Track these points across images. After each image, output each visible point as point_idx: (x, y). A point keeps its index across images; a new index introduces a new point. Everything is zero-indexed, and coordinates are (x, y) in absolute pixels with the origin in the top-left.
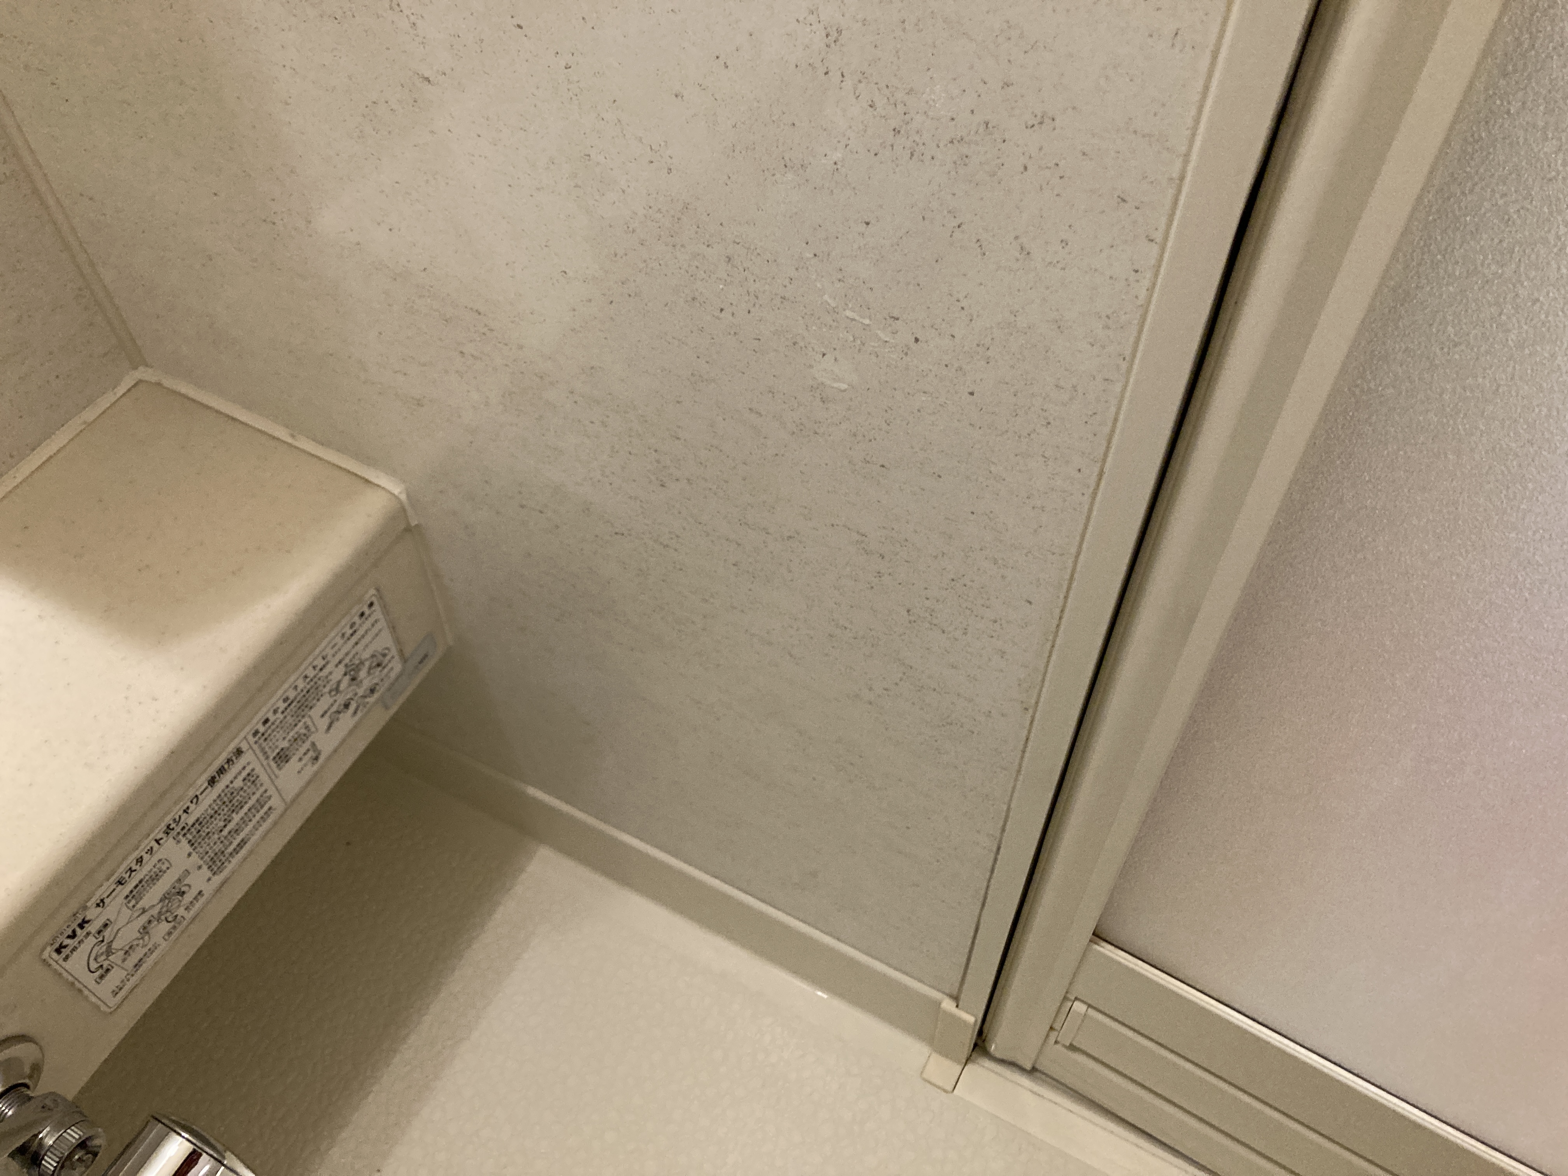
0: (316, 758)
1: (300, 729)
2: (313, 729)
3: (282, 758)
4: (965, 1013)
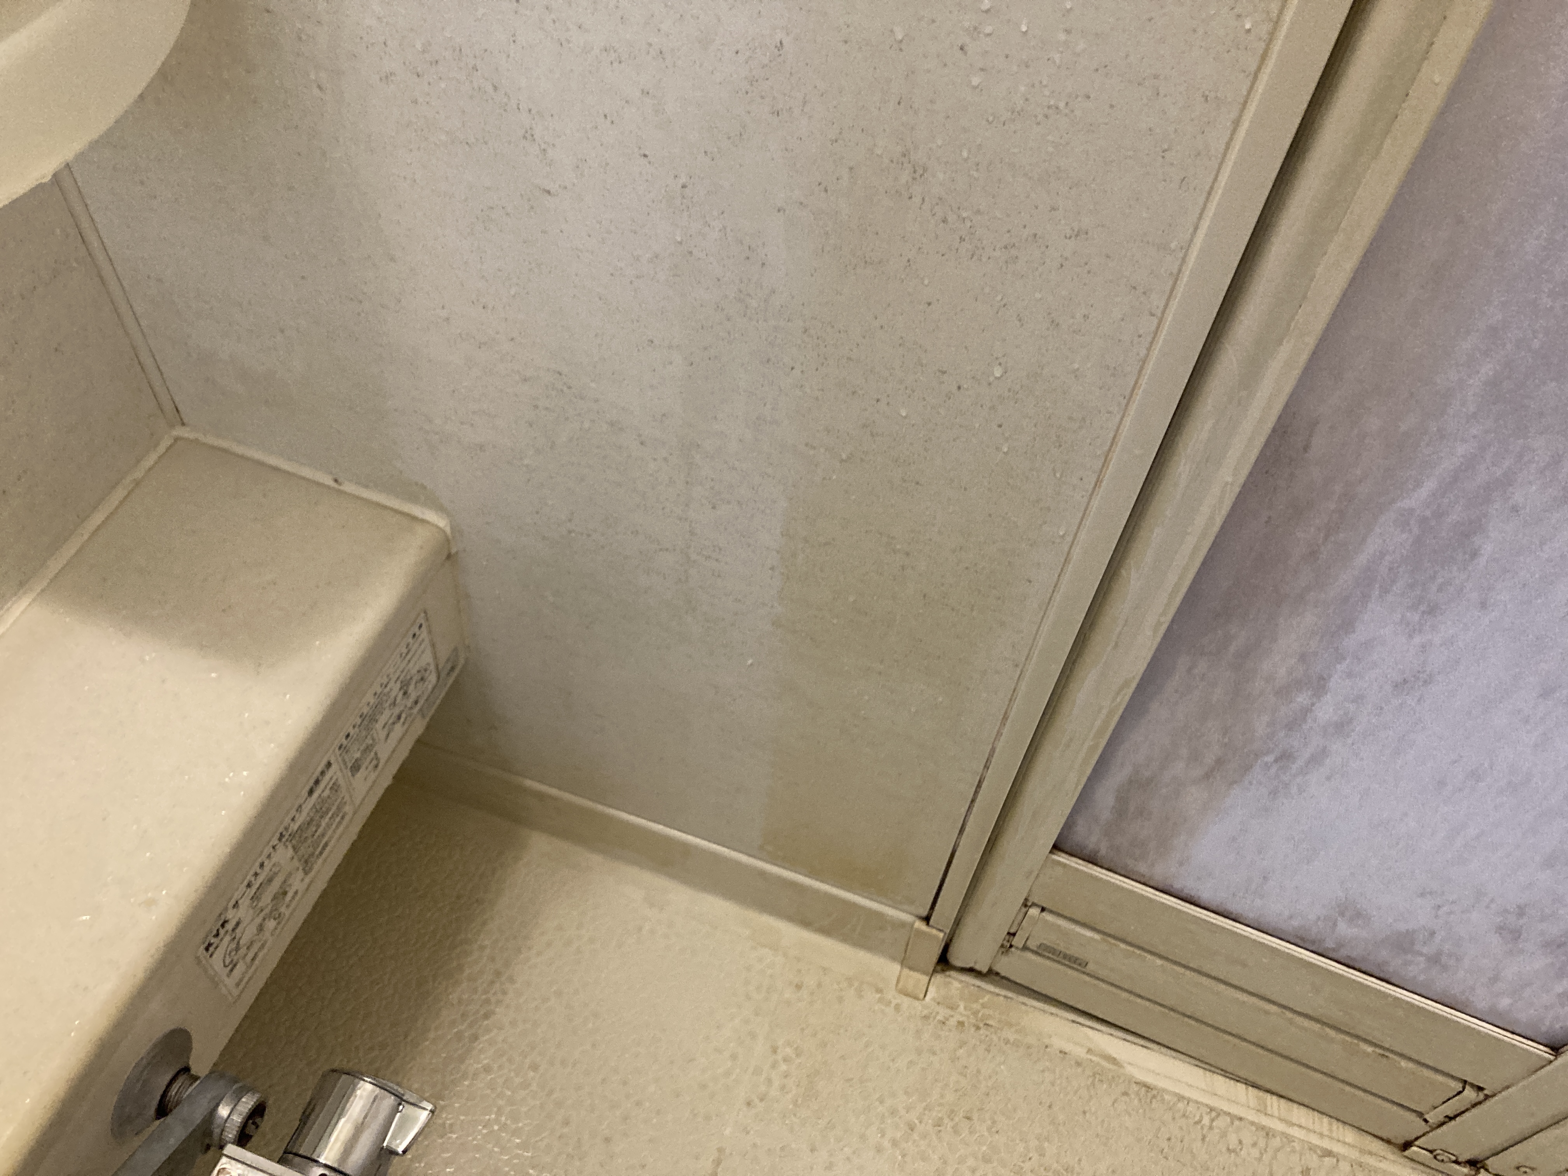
0: (376, 766)
1: (369, 741)
2: (377, 741)
3: (355, 768)
4: (934, 932)
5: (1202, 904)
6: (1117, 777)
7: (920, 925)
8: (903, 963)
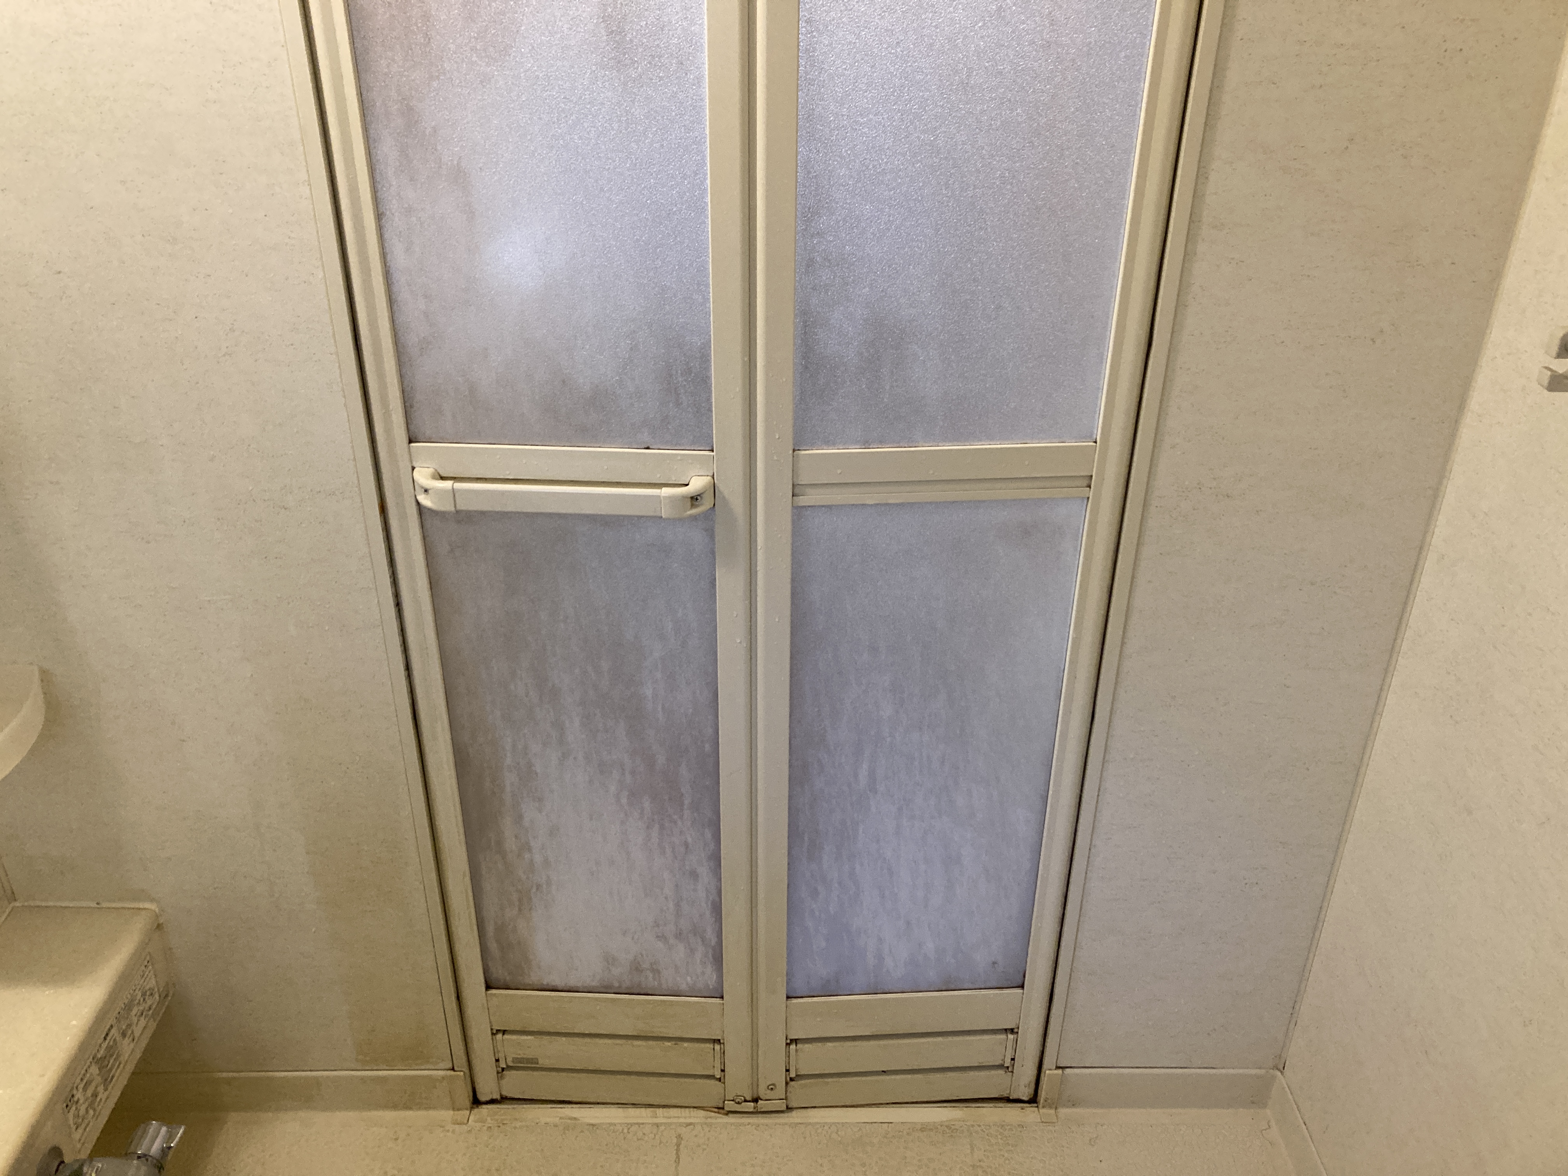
0: (134, 1040)
1: (129, 1022)
2: (133, 1024)
3: (124, 1036)
4: (458, 1073)
5: (560, 988)
6: (490, 930)
7: (452, 1073)
8: (454, 1109)
